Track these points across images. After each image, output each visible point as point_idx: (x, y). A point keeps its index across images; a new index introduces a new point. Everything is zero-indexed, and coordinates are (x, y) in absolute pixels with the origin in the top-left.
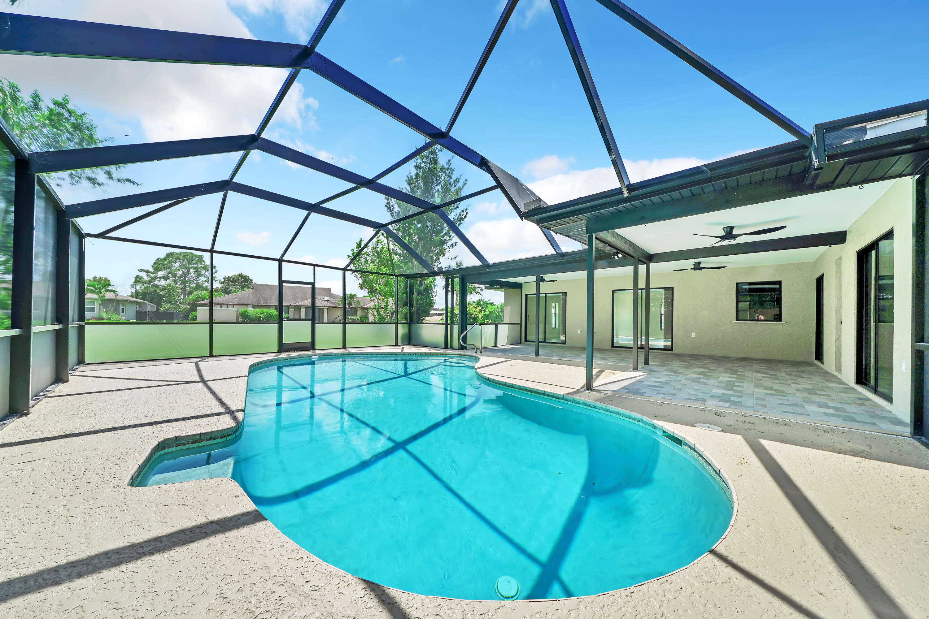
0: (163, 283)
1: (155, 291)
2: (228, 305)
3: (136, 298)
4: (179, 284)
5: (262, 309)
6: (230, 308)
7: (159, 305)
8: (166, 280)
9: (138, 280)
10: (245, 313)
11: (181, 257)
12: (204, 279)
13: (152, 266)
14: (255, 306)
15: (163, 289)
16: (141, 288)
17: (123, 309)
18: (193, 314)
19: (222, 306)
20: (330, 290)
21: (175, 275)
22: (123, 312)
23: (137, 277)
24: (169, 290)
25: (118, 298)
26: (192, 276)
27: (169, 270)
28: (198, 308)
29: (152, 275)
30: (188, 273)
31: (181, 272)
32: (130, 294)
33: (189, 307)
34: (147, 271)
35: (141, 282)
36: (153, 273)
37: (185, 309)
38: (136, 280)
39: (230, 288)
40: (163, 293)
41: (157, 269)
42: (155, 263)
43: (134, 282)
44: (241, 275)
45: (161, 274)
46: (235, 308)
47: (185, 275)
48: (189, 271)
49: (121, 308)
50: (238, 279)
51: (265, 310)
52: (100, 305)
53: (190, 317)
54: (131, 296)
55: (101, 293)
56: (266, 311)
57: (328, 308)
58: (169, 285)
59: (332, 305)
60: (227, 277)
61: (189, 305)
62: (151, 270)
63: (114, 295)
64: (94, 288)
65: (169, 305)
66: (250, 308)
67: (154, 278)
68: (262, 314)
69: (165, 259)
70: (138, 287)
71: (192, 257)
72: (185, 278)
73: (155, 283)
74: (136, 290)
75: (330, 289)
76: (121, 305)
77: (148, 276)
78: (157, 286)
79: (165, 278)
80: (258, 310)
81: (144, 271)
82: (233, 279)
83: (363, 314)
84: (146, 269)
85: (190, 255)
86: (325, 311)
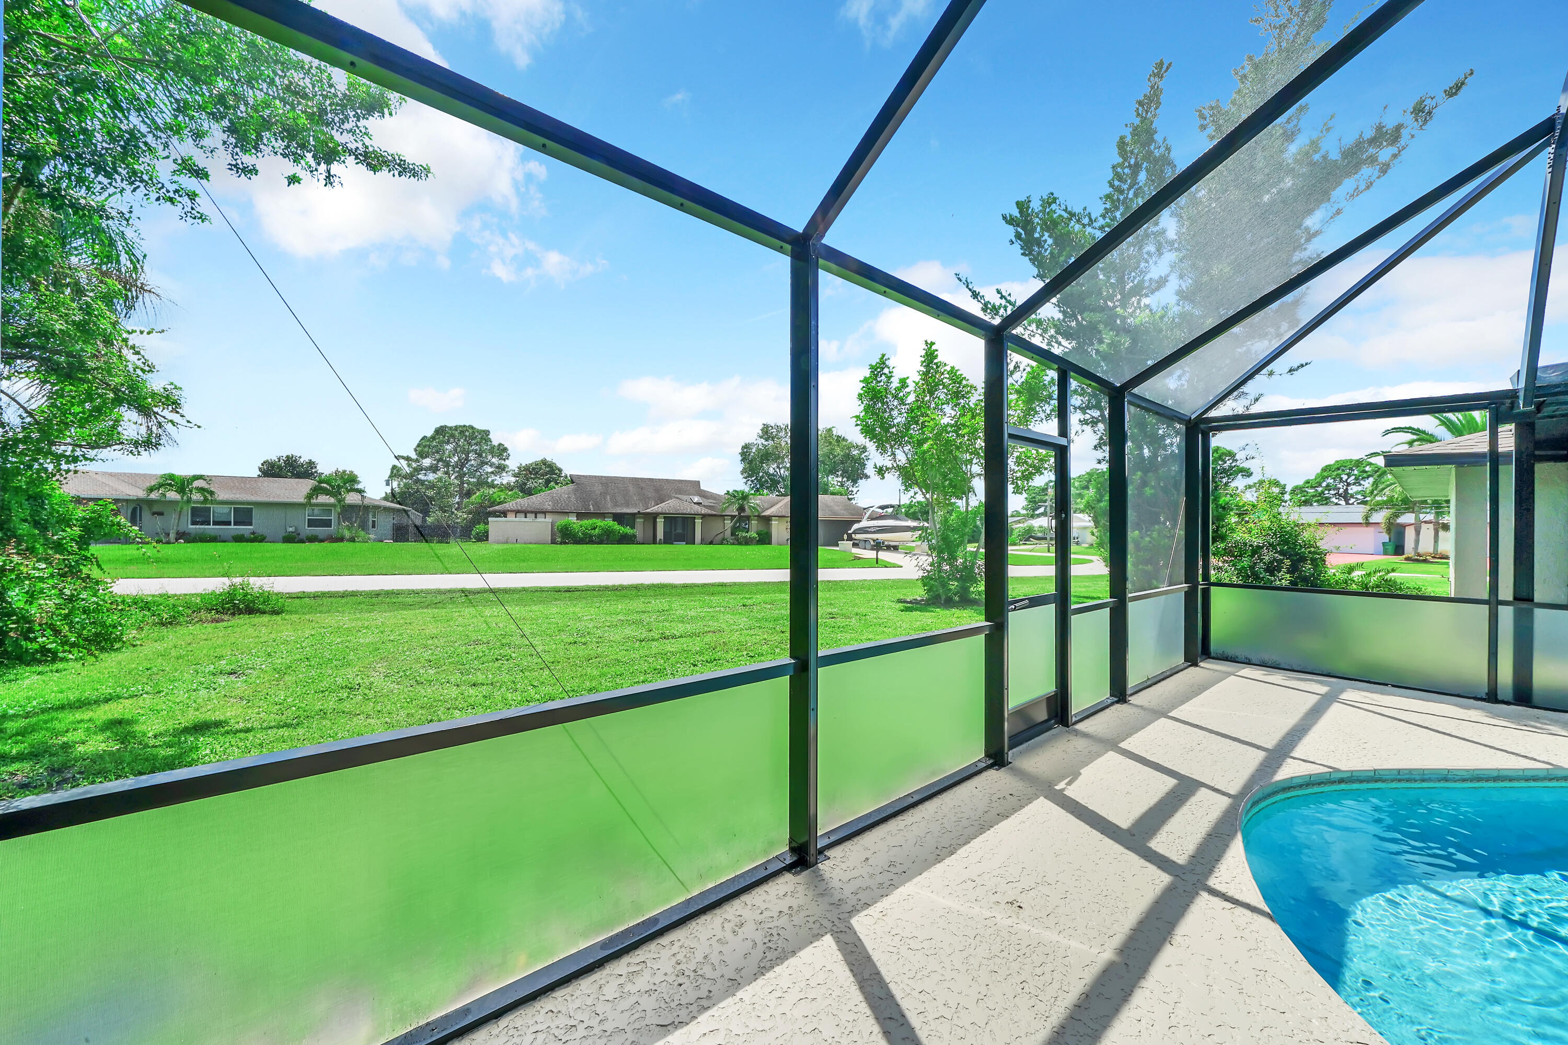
0: (431, 477)
1: (418, 491)
2: (536, 513)
3: (392, 502)
4: (453, 477)
5: (594, 520)
6: (541, 519)
7: (426, 513)
8: (434, 472)
9: (395, 473)
10: (567, 529)
11: (456, 433)
12: (490, 470)
13: (415, 450)
14: (580, 516)
15: (432, 486)
16: (399, 485)
17: (374, 522)
18: (480, 527)
19: (528, 515)
20: (697, 483)
21: (447, 465)
22: (373, 526)
23: (394, 467)
24: (440, 489)
25: (366, 502)
26: (472, 465)
27: (438, 456)
28: (490, 519)
29: (414, 465)
30: (467, 460)
31: (456, 459)
32: (384, 495)
33: (471, 516)
34: (408, 459)
35: (400, 475)
36: (417, 461)
37: (465, 519)
38: (392, 472)
39: (530, 484)
40: (431, 493)
41: (422, 455)
42: (419, 446)
43: (390, 477)
44: (544, 462)
45: (427, 462)
46: (549, 519)
47: (462, 464)
48: (467, 456)
49: (371, 519)
50: (541, 469)
51: (599, 522)
52: (339, 514)
53: (473, 533)
54: (386, 499)
55: (340, 494)
56: (602, 524)
57: (704, 516)
58: (440, 480)
59: (710, 512)
60: (524, 465)
61: (470, 513)
62: (414, 456)
63: (360, 497)
64: (331, 486)
65: (439, 513)
66: (573, 519)
67: (419, 470)
68: (595, 529)
69: (433, 438)
70: (395, 484)
71: (474, 433)
72: (461, 469)
73: (420, 476)
74: (392, 489)
75: (699, 482)
76: (370, 516)
77: (409, 465)
78: (422, 482)
79: (434, 469)
80: (587, 522)
81: (403, 458)
82: (533, 469)
83: (762, 528)
84: (405, 455)
85: (471, 431)
86: (698, 522)
